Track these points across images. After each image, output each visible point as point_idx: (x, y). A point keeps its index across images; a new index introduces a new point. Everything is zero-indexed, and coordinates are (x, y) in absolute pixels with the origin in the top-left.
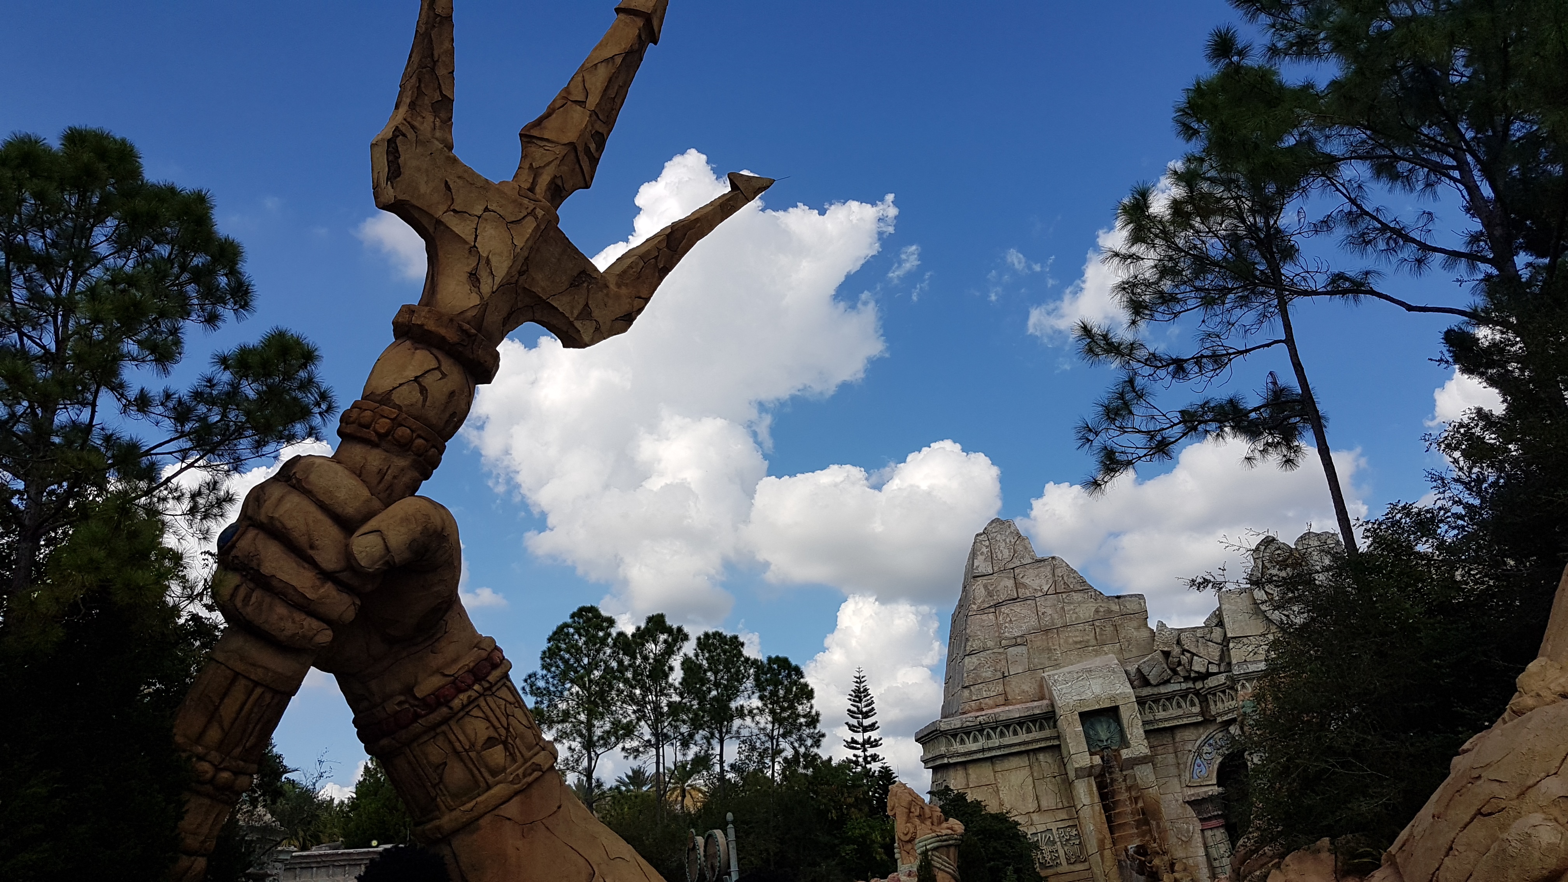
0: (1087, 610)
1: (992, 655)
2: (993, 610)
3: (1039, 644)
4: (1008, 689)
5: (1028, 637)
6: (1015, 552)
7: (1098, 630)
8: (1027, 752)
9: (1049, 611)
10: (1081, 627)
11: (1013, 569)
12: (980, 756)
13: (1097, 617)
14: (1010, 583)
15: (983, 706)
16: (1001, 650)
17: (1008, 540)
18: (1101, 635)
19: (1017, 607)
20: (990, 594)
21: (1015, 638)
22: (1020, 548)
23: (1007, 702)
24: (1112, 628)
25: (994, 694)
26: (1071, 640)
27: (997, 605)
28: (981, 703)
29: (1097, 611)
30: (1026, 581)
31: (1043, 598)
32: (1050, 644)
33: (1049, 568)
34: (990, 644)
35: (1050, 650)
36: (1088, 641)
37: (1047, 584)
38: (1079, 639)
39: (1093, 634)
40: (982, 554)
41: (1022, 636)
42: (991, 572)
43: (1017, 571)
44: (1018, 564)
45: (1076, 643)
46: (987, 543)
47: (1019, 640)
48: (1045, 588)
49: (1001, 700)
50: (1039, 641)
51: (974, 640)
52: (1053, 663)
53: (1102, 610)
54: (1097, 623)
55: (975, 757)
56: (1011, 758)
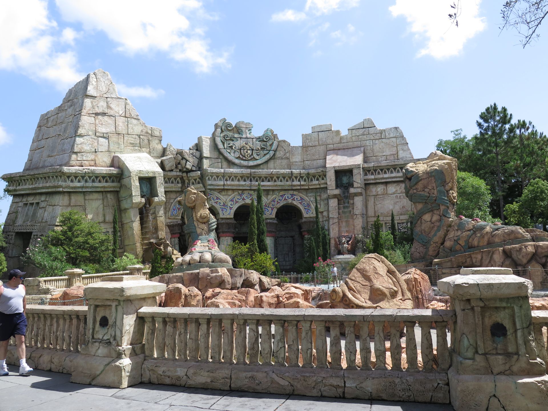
0: (137, 129)
1: (90, 139)
2: (94, 115)
3: (114, 139)
4: (96, 159)
5: (110, 135)
6: (109, 89)
7: (141, 140)
8: (102, 192)
9: (121, 124)
10: (134, 136)
11: (107, 98)
12: (80, 190)
13: (142, 134)
14: (105, 105)
15: (83, 164)
16: (96, 138)
17: (106, 82)
18: (142, 142)
19: (106, 118)
20: (93, 107)
21: (103, 133)
22: (111, 88)
23: (95, 165)
24: (147, 141)
25: (90, 159)
26: (129, 142)
27: (97, 114)
28: (82, 163)
29: (142, 131)
30: (112, 106)
31: (119, 117)
32: (120, 141)
33: (123, 103)
34: (90, 133)
35: (119, 144)
36: (136, 144)
37: (122, 110)
38: (132, 142)
39: (139, 142)
40: (92, 84)
41: (107, 133)
42: (96, 96)
43: (108, 99)
44: (110, 96)
45: (131, 143)
46: (95, 80)
47: (105, 135)
48: (121, 113)
49: (92, 163)
50: (114, 138)
51: (82, 129)
52: (120, 151)
53: (144, 131)
54: (141, 137)
55: (77, 190)
56: (94, 194)
